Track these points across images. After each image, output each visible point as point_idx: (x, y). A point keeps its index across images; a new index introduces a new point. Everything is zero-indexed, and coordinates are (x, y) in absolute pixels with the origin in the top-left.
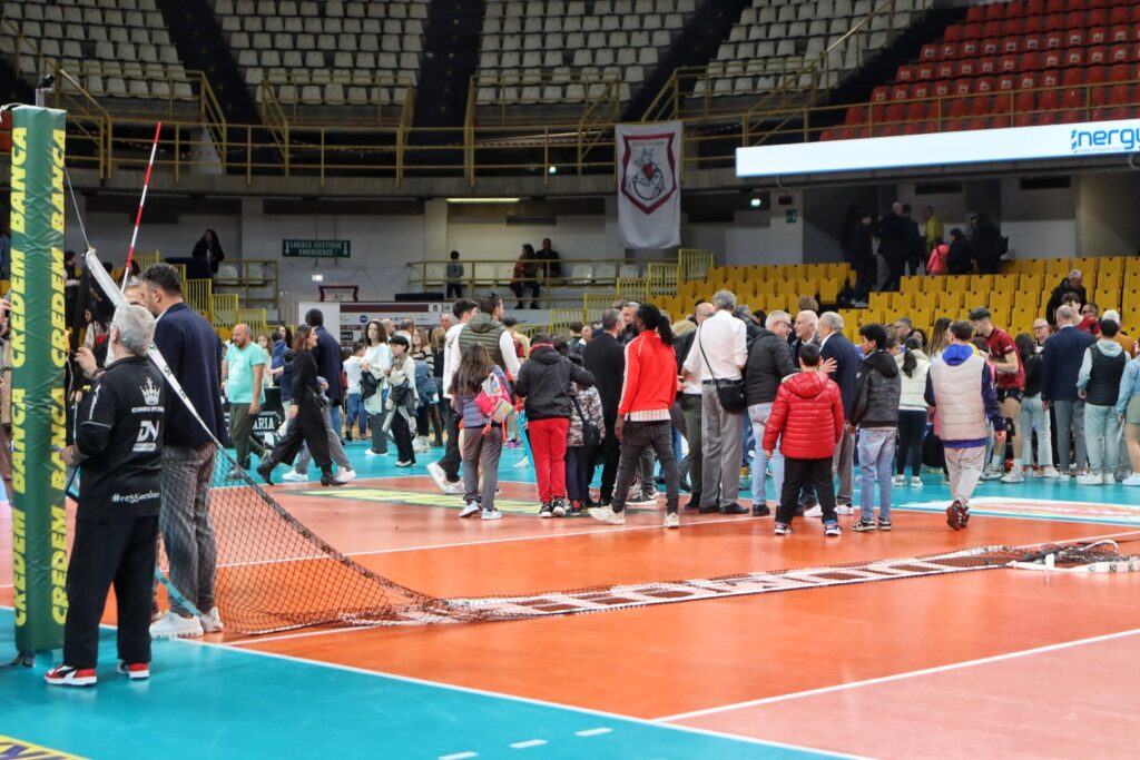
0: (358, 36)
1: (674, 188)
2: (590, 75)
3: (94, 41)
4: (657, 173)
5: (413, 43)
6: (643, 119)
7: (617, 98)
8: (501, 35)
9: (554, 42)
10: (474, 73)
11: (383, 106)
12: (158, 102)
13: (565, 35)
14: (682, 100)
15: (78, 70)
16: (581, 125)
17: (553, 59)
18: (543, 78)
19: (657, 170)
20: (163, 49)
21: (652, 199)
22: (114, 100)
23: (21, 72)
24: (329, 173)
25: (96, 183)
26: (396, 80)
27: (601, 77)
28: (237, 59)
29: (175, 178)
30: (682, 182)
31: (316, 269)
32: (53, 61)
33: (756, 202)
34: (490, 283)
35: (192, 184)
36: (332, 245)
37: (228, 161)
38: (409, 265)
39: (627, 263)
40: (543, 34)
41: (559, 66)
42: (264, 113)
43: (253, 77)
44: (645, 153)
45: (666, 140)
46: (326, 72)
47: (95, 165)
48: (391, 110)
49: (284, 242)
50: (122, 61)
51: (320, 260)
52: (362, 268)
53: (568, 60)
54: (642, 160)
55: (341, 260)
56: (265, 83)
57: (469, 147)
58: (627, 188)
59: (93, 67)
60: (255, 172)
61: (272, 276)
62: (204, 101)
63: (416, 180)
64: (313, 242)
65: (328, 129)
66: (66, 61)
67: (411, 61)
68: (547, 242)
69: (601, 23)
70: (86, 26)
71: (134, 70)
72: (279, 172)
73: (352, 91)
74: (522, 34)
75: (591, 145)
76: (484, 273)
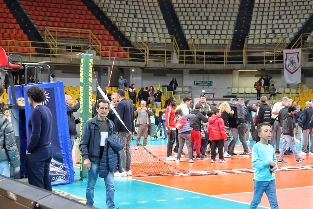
0: (217, 25)
1: (299, 67)
2: (279, 36)
3: (146, 28)
4: (295, 63)
5: (232, 27)
6: (292, 48)
7: (286, 42)
8: (256, 25)
9: (270, 27)
10: (248, 35)
11: (222, 45)
12: (162, 44)
13: (273, 25)
14: (303, 43)
15: (141, 35)
16: (275, 50)
17: (269, 31)
18: (266, 37)
19: (295, 62)
20: (164, 30)
22: (150, 43)
23: (126, 36)
24: (206, 63)
25: (144, 66)
26: (226, 38)
27: (282, 36)
28: (184, 32)
29: (165, 64)
30: (301, 65)
31: (203, 89)
32: (135, 33)
34: (250, 93)
35: (170, 66)
36: (207, 82)
37: (180, 60)
38: (228, 88)
39: (287, 88)
40: (267, 25)
41: (271, 33)
42: (190, 47)
43: (188, 37)
44: (291, 57)
45: (297, 54)
46: (207, 35)
47: (144, 61)
48: (224, 46)
49: (195, 81)
50: (153, 33)
51: (204, 86)
52: (216, 88)
53: (273, 32)
54: (290, 59)
55: (210, 86)
56: (191, 38)
57: (245, 56)
58: (286, 67)
59: (145, 35)
60: (186, 63)
61: (191, 91)
62: (174, 44)
63: (229, 65)
64: (202, 81)
65: (206, 51)
66: (138, 33)
67: (231, 32)
69: (283, 21)
70: (144, 23)
71: (156, 35)
72: (193, 63)
73: (214, 41)
74: (261, 25)
75: (278, 55)
76: (248, 90)
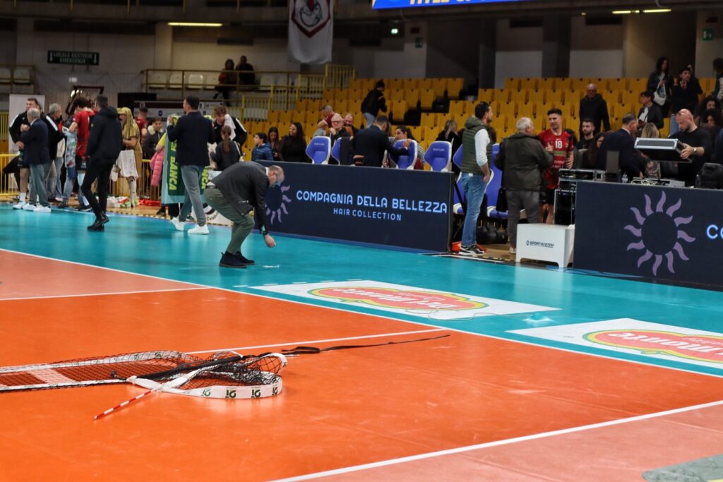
1: (329, 18)
4: (318, 7)
19: (318, 4)
21: (312, 26)
30: (335, 13)
31: (72, 73)
33: (395, 31)
34: (201, 87)
36: (85, 56)
49: (49, 52)
51: (76, 66)
52: (107, 73)
55: (91, 67)
58: (296, 17)
64: (71, 53)
68: (244, 59)
76: (195, 79)
